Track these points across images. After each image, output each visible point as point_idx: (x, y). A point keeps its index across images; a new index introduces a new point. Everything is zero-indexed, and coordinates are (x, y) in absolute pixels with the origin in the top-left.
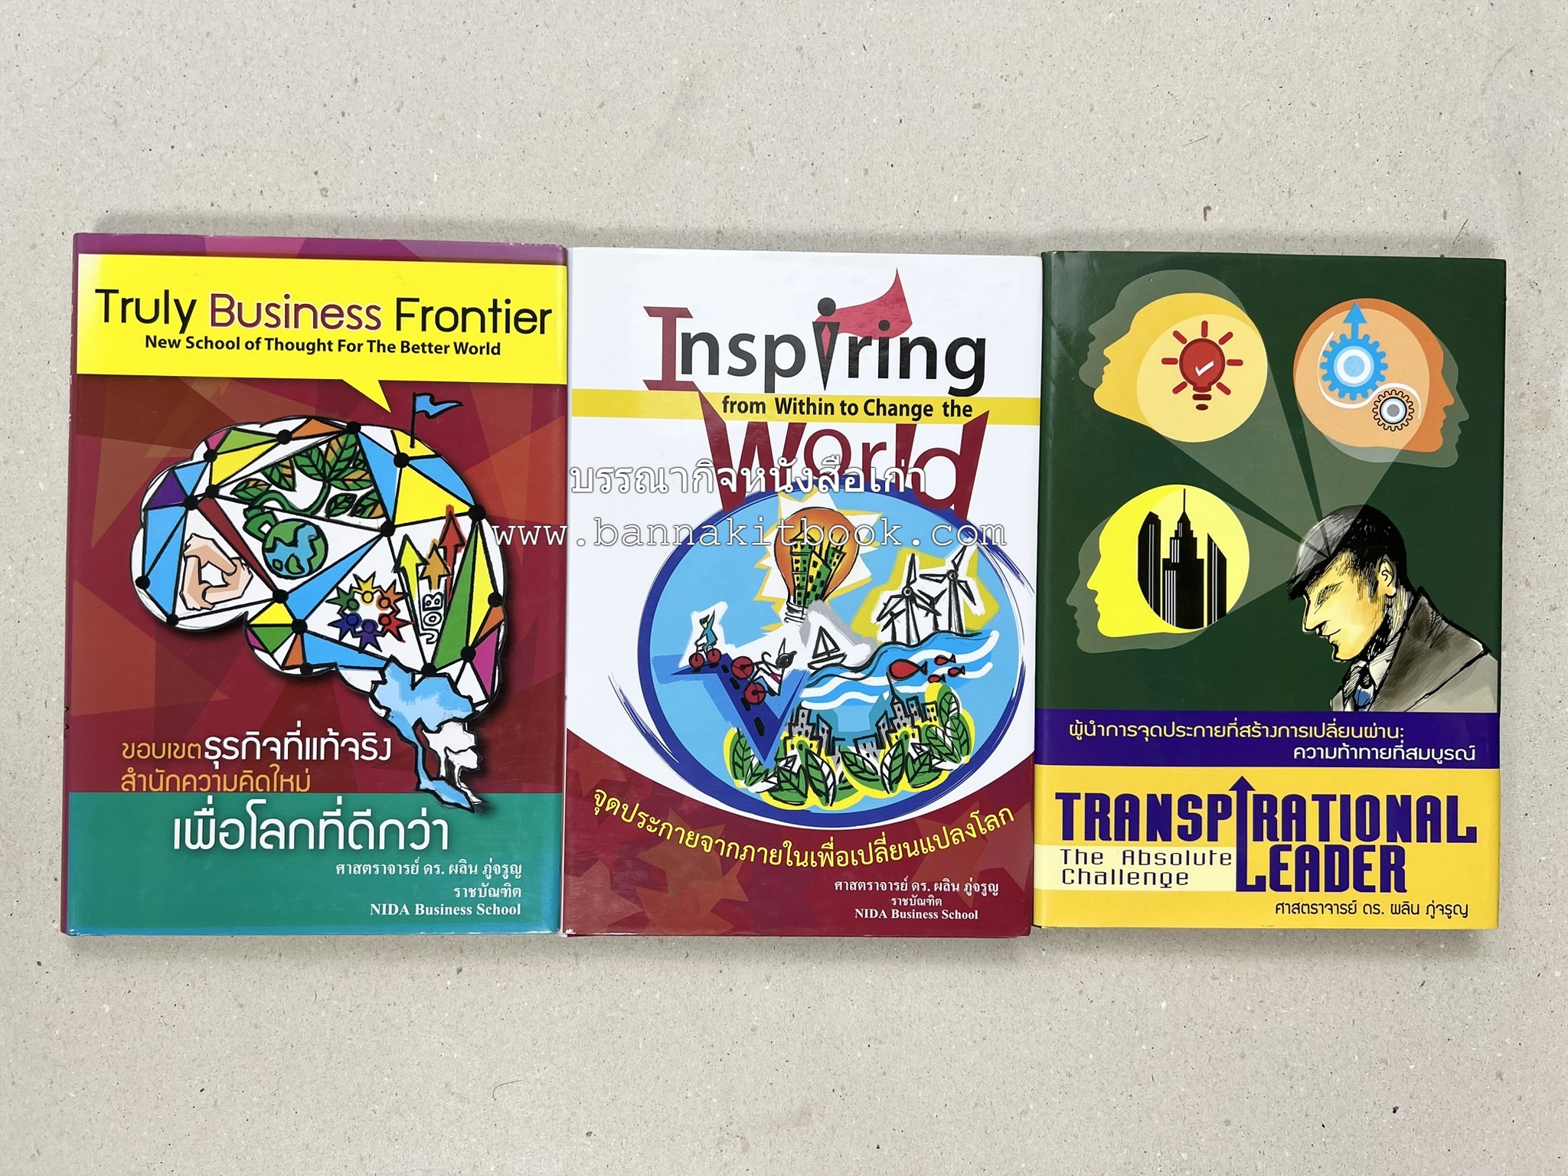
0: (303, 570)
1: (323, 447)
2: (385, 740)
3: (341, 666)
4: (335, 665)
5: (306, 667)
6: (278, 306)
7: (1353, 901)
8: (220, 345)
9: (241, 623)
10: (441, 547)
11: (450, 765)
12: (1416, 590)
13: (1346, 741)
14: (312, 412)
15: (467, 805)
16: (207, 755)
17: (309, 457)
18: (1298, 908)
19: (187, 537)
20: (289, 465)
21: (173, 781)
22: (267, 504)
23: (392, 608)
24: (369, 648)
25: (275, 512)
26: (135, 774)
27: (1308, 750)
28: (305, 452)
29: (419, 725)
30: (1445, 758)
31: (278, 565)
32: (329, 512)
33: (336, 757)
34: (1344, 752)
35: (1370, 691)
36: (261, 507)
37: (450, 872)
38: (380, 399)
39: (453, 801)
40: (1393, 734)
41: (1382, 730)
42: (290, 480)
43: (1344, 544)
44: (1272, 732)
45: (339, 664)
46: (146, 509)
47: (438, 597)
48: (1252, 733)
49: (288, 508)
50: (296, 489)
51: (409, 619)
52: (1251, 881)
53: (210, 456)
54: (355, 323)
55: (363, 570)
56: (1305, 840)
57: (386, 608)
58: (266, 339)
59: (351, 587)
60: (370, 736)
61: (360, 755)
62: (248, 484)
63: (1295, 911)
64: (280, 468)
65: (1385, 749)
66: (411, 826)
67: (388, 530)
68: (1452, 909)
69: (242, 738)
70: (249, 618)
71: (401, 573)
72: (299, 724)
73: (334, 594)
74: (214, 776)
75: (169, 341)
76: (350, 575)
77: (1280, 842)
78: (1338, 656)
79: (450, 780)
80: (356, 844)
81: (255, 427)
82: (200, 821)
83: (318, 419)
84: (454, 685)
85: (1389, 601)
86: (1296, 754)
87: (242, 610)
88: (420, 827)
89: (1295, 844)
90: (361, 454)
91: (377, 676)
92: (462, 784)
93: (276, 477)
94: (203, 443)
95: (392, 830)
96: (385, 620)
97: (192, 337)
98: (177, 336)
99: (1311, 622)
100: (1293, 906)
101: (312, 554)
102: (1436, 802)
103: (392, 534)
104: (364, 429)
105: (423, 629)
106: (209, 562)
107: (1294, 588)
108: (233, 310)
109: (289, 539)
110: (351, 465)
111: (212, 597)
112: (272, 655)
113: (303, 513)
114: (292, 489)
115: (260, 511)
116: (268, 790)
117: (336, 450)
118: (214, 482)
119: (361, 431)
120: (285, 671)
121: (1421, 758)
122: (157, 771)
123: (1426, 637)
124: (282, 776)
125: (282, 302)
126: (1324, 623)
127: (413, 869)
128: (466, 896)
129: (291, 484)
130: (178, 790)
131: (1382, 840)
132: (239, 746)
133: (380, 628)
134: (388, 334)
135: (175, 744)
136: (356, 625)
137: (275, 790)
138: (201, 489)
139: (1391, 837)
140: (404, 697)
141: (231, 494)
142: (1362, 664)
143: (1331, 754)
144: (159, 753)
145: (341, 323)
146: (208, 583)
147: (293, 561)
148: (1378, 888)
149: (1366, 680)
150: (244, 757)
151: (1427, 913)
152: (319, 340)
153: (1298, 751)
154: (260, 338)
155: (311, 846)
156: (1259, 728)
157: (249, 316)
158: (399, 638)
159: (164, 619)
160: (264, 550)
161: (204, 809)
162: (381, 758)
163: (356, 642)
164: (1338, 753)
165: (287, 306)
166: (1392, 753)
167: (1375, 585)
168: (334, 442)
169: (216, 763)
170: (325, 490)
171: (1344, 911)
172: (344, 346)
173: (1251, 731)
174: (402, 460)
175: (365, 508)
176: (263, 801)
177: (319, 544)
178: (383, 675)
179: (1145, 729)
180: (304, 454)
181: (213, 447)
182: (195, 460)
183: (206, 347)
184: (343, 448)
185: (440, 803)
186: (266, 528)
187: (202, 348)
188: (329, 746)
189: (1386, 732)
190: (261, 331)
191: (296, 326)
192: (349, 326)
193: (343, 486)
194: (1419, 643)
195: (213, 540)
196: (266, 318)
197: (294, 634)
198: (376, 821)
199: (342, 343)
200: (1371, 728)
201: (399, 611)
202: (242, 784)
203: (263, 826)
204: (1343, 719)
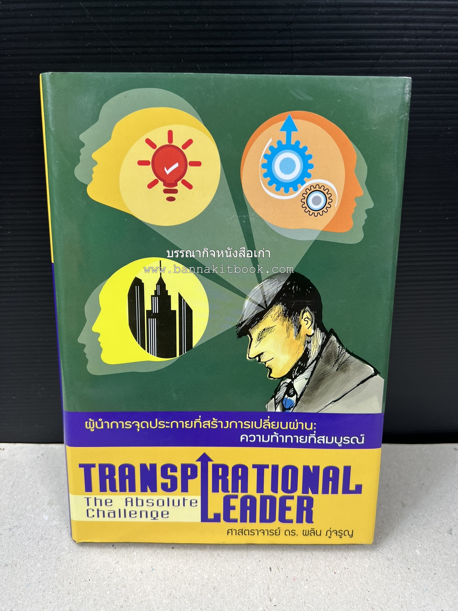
7: (278, 528)
12: (328, 331)
13: (277, 431)
18: (242, 532)
27: (250, 436)
30: (344, 443)
34: (275, 438)
35: (294, 398)
40: (309, 426)
41: (301, 424)
43: (278, 299)
44: (225, 425)
48: (211, 425)
52: (211, 516)
56: (247, 492)
63: (239, 533)
65: (303, 436)
68: (343, 533)
77: (231, 493)
78: (271, 375)
85: (308, 339)
86: (242, 439)
89: (240, 495)
99: (253, 352)
100: (238, 531)
102: (336, 470)
107: (241, 330)
121: (327, 442)
123: (334, 363)
126: (262, 353)
131: (299, 492)
139: (305, 491)
142: (288, 381)
143: (266, 439)
148: (295, 520)
149: (291, 391)
151: (326, 535)
153: (243, 437)
156: (217, 422)
164: (270, 438)
166: (308, 439)
167: (299, 328)
171: (272, 534)
173: (212, 424)
179: (137, 423)
189: (304, 426)
194: (328, 367)
200: (294, 423)
204: (274, 417)
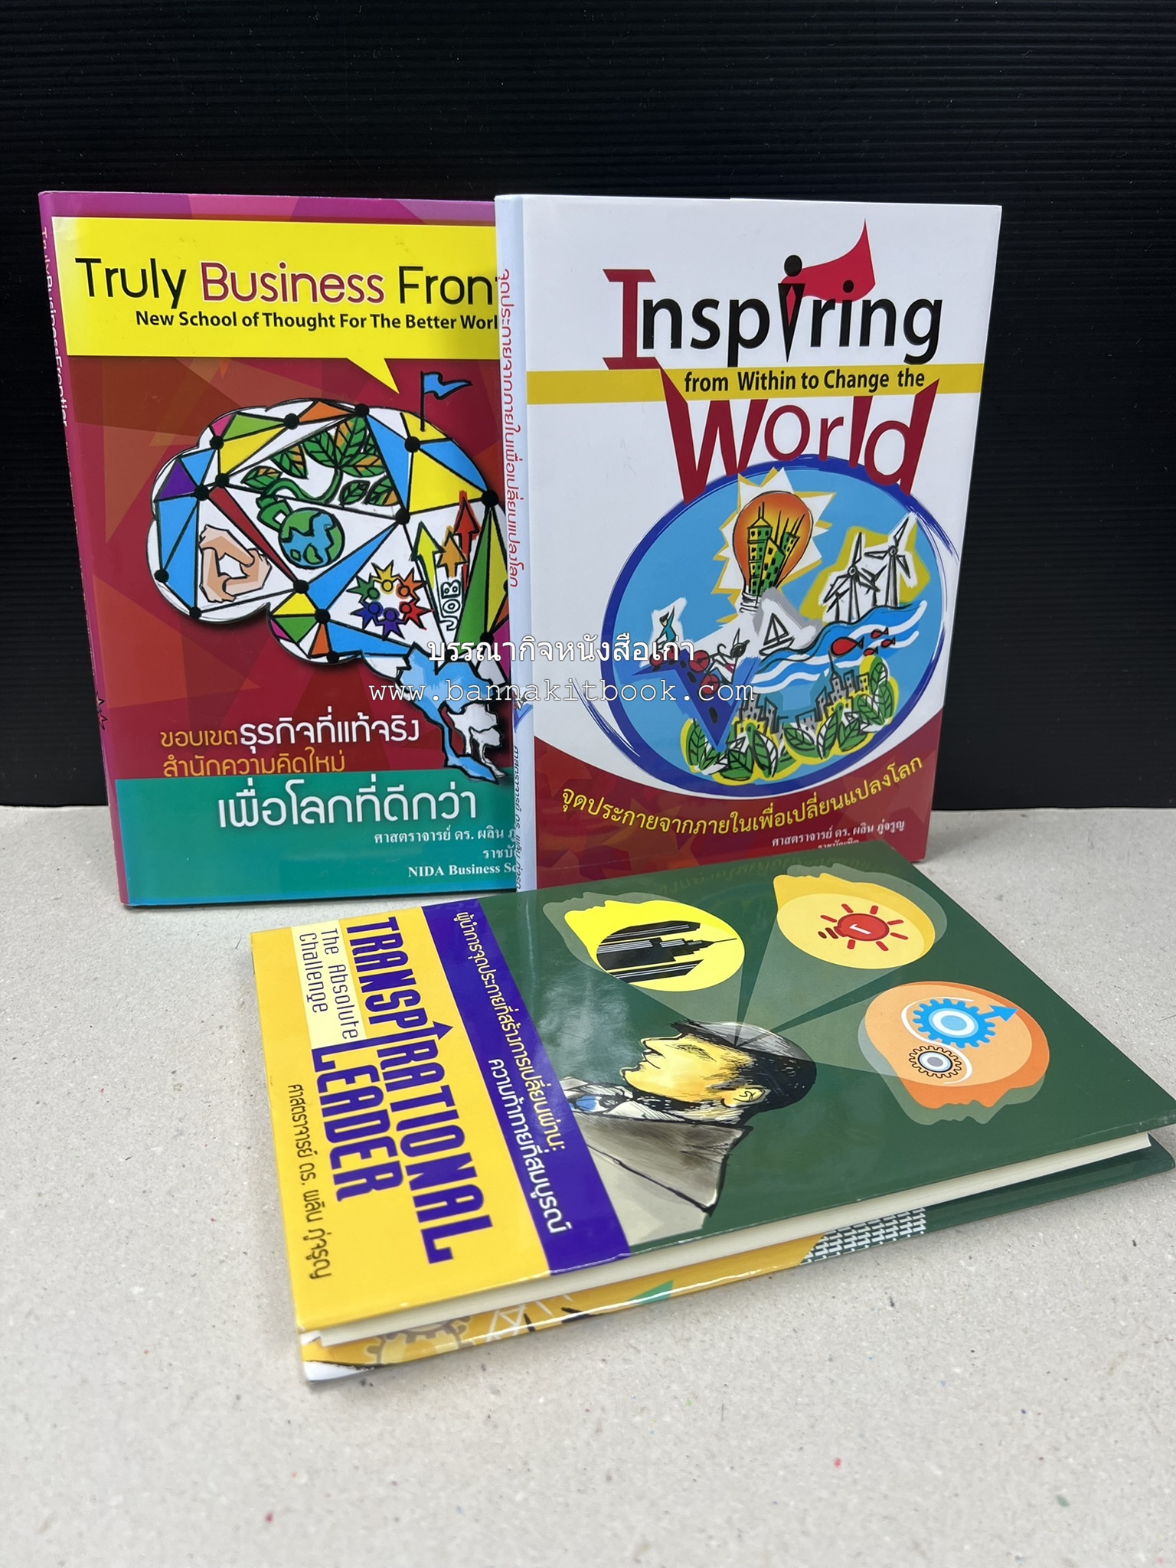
0: (321, 560)
1: (332, 432)
2: (413, 722)
3: (366, 654)
4: (360, 652)
5: (332, 656)
6: (274, 277)
8: (216, 321)
9: (264, 614)
10: (456, 535)
11: (475, 744)
14: (319, 394)
15: (492, 779)
16: (243, 741)
17: (319, 442)
19: (201, 529)
20: (299, 452)
21: (213, 767)
22: (279, 493)
23: (412, 596)
24: (392, 636)
25: (288, 501)
26: (175, 761)
28: (314, 437)
29: (444, 707)
31: (295, 555)
32: (343, 500)
33: (368, 739)
36: (274, 496)
37: (479, 837)
38: (387, 378)
39: (479, 775)
42: (301, 467)
45: (364, 652)
46: (156, 501)
47: (456, 584)
49: (301, 497)
50: (308, 476)
51: (428, 607)
53: (217, 443)
54: (357, 295)
55: (381, 559)
57: (407, 596)
58: (264, 314)
59: (371, 577)
60: (398, 719)
61: (390, 737)
62: (258, 472)
64: (289, 454)
66: (441, 798)
67: (403, 517)
69: (276, 723)
70: (271, 609)
71: (419, 562)
72: (330, 709)
73: (354, 584)
74: (252, 760)
75: (161, 317)
76: (369, 564)
79: (475, 756)
80: (392, 815)
81: (260, 411)
82: (243, 802)
83: (324, 401)
84: (475, 669)
87: (265, 601)
88: (450, 800)
90: (371, 439)
91: (402, 663)
92: (487, 760)
93: (286, 464)
94: (208, 429)
95: (425, 803)
96: (406, 608)
97: (185, 313)
98: (170, 312)
101: (330, 543)
103: (408, 521)
104: (373, 412)
105: (443, 617)
106: (225, 554)
108: (225, 282)
109: (305, 528)
110: (362, 451)
111: (232, 589)
112: (297, 644)
113: (316, 501)
114: (304, 476)
115: (273, 500)
116: (305, 770)
117: (345, 435)
118: (224, 471)
119: (370, 413)
120: (312, 660)
122: (197, 757)
124: (317, 758)
125: (278, 272)
127: (446, 836)
128: (494, 857)
129: (303, 472)
130: (219, 773)
132: (273, 732)
133: (401, 616)
134: (391, 307)
135: (211, 732)
136: (378, 614)
137: (312, 770)
138: (210, 479)
140: (429, 682)
141: (242, 482)
144: (196, 740)
145: (342, 295)
146: (228, 575)
147: (311, 551)
150: (279, 741)
152: (320, 315)
154: (257, 313)
155: (350, 819)
157: (245, 289)
158: (421, 626)
159: (187, 612)
160: (281, 540)
161: (246, 791)
162: (410, 738)
163: (379, 630)
165: (283, 276)
168: (343, 426)
169: (253, 749)
170: (338, 478)
172: (346, 321)
174: (413, 445)
175: (379, 495)
176: (302, 781)
177: (335, 532)
178: (407, 662)
180: (313, 439)
181: (218, 434)
182: (201, 448)
183: (201, 324)
184: (352, 433)
185: (467, 777)
186: (280, 518)
187: (196, 325)
188: (361, 729)
190: (258, 305)
191: (295, 299)
192: (350, 299)
193: (355, 473)
195: (228, 531)
196: (261, 290)
197: (318, 624)
198: (409, 795)
199: (344, 318)
201: (419, 599)
202: (280, 766)
203: (304, 803)
